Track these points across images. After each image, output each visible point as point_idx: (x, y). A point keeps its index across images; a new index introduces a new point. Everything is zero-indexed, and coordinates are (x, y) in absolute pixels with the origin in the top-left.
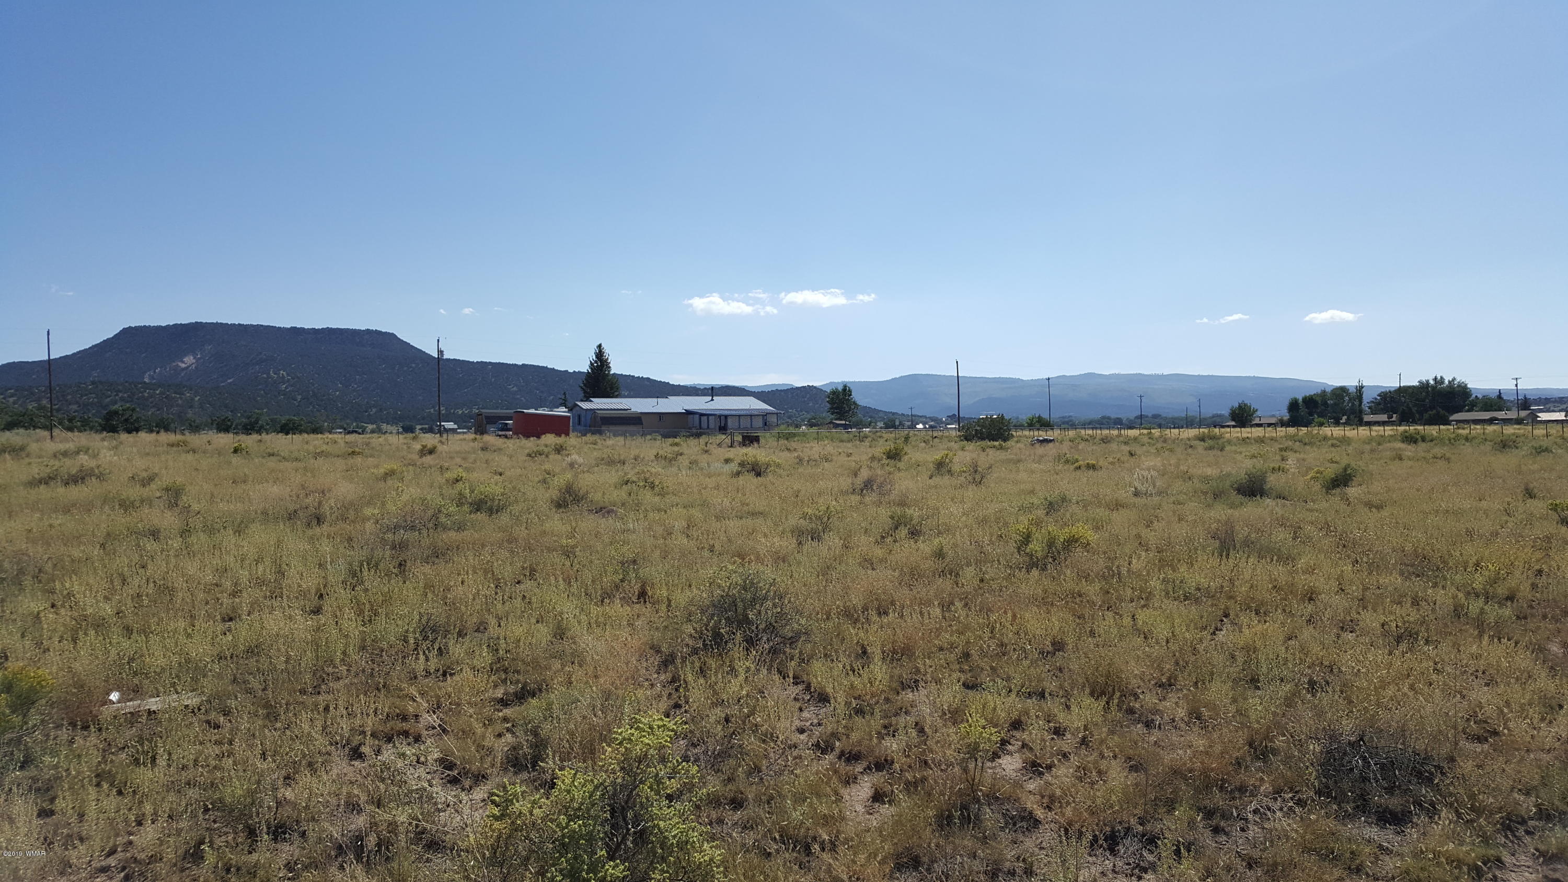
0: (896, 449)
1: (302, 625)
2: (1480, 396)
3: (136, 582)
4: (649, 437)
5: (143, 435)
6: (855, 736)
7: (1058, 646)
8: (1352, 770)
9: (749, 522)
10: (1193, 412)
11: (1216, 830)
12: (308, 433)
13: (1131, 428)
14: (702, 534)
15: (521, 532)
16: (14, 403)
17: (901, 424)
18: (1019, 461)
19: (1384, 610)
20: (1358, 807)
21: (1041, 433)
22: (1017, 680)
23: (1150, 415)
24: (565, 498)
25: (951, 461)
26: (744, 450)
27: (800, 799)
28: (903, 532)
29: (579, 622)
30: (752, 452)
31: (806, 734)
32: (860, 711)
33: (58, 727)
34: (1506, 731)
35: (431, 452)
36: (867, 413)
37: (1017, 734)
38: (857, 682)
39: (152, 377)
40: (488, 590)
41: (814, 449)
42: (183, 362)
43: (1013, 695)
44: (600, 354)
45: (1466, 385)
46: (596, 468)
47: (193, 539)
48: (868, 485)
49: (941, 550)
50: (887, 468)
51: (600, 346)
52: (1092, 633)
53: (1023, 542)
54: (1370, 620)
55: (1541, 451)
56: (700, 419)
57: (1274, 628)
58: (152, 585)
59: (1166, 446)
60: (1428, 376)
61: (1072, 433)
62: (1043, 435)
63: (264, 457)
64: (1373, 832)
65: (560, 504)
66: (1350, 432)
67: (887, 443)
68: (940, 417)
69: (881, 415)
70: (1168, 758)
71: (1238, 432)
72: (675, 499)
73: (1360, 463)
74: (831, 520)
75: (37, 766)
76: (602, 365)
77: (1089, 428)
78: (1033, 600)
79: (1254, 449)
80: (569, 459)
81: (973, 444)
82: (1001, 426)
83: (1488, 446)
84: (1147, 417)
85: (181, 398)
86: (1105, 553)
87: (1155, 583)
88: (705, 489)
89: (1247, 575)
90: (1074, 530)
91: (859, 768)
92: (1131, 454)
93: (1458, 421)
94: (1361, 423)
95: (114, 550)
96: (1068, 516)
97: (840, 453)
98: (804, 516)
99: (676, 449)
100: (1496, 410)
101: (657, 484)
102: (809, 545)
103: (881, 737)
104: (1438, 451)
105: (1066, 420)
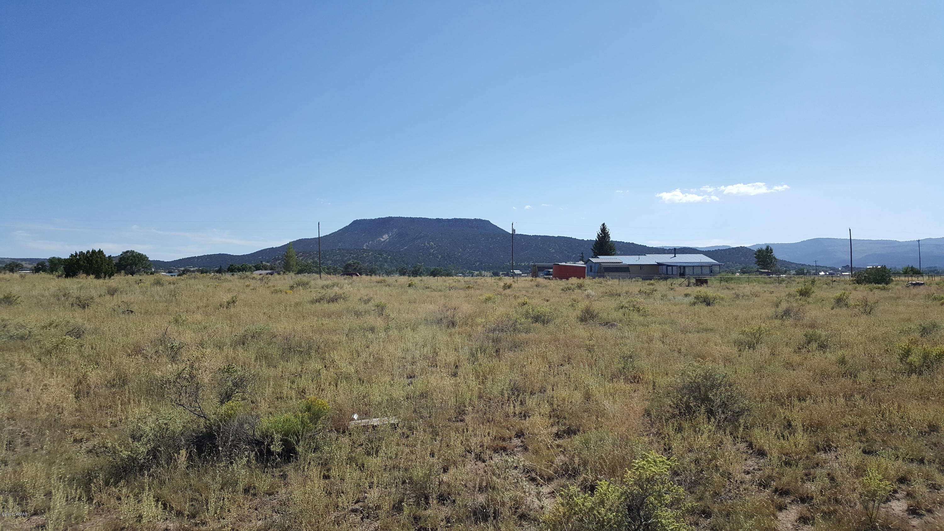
0: (806, 289)
1: (448, 382)
3: (364, 356)
4: (634, 279)
5: (364, 276)
6: (785, 479)
7: (933, 428)
9: (704, 335)
12: (445, 276)
14: (673, 341)
15: (561, 336)
16: (302, 260)
17: (808, 272)
18: (898, 298)
21: (913, 278)
22: (903, 450)
24: (585, 316)
25: (847, 298)
26: (698, 289)
27: (749, 516)
28: (814, 345)
29: (599, 392)
30: (703, 290)
31: (750, 475)
32: (788, 464)
33: (331, 431)
35: (510, 287)
36: (783, 264)
37: (904, 487)
38: (786, 444)
39: (367, 246)
40: (544, 368)
41: (746, 288)
42: (383, 238)
43: (900, 461)
44: (604, 229)
46: (603, 298)
47: (391, 333)
48: (787, 313)
49: (844, 358)
50: (800, 302)
51: (604, 224)
53: (905, 355)
56: (667, 268)
58: (372, 357)
61: (937, 279)
62: (915, 280)
63: (424, 289)
65: (583, 320)
67: (799, 285)
68: (837, 267)
69: (793, 266)
72: (654, 319)
74: (761, 336)
75: (321, 452)
76: (605, 236)
78: (914, 395)
80: (586, 292)
81: (863, 286)
82: (884, 274)
85: (381, 257)
88: (673, 313)
91: (788, 500)
95: (353, 338)
96: (938, 337)
97: (765, 292)
98: (743, 333)
99: (652, 287)
101: (641, 308)
102: (747, 352)
103: (803, 482)
105: (932, 269)
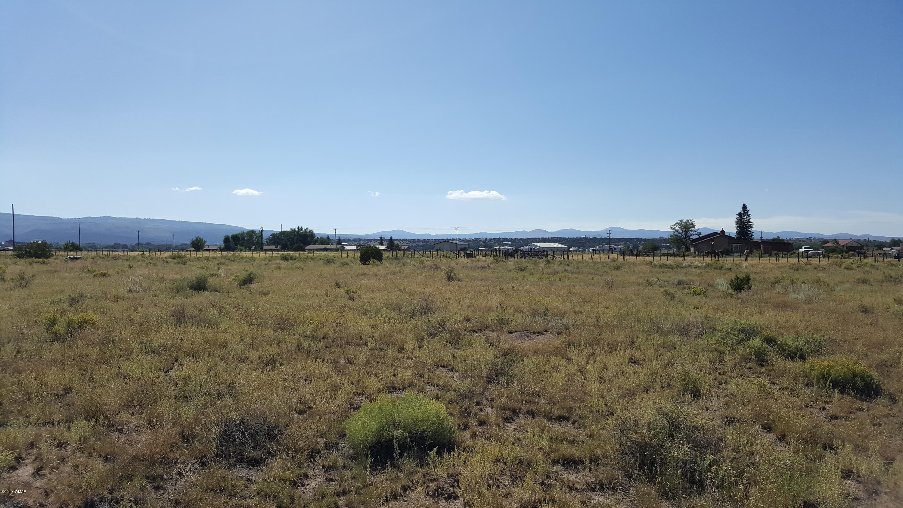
2: (319, 237)
7: (68, 390)
8: (235, 440)
10: (170, 242)
11: (157, 488)
13: (132, 251)
18: (55, 271)
19: (263, 349)
20: (238, 460)
21: (73, 253)
22: (35, 416)
23: (145, 243)
25: (4, 272)
34: (314, 407)
37: (32, 451)
43: (31, 426)
45: (313, 231)
52: (91, 379)
53: (50, 325)
54: (254, 355)
55: (344, 264)
57: (202, 365)
59: (152, 262)
60: (295, 227)
61: (94, 254)
62: (74, 254)
64: (244, 473)
66: (255, 255)
70: (131, 450)
71: (195, 254)
73: (259, 271)
77: (105, 251)
78: (53, 362)
79: (202, 264)
81: (23, 260)
82: (44, 248)
83: (321, 262)
84: (143, 244)
86: (106, 329)
87: (135, 345)
89: (190, 336)
90: (85, 315)
92: (131, 267)
93: (309, 250)
94: (262, 250)
96: (84, 306)
100: (326, 244)
104: (298, 264)
105: (91, 245)
